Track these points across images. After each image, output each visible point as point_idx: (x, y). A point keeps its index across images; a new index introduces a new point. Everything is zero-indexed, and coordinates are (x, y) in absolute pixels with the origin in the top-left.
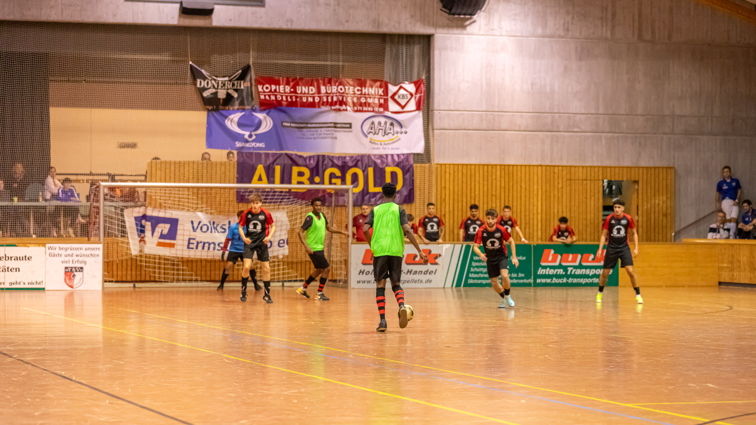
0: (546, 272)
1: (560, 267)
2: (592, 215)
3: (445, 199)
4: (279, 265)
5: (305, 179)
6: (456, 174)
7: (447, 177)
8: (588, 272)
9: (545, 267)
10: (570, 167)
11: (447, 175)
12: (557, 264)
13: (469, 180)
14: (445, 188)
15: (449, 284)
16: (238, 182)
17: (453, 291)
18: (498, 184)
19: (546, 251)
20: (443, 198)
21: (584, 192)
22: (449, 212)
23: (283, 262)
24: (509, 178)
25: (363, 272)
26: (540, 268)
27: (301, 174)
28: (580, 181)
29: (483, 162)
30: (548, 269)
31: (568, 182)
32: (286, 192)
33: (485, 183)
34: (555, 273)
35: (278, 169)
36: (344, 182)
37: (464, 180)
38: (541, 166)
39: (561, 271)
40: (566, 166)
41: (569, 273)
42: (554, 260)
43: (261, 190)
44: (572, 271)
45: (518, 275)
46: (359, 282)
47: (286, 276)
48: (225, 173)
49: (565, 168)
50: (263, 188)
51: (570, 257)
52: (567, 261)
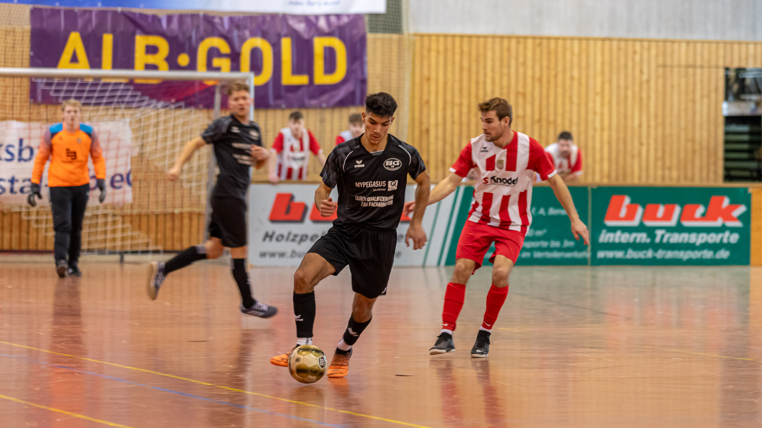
0: (614, 238)
1: (641, 228)
2: (705, 133)
3: (428, 102)
4: (114, 223)
5: (159, 59)
6: (449, 54)
7: (433, 60)
8: (693, 238)
9: (613, 230)
10: (665, 41)
12: (635, 222)
13: (474, 65)
14: (429, 79)
15: (433, 259)
16: (33, 64)
17: (439, 271)
18: (529, 73)
19: (615, 199)
20: (425, 98)
21: (690, 88)
22: (437, 124)
23: (123, 216)
24: (549, 60)
25: (271, 237)
26: (604, 231)
27: (152, 50)
28: (683, 70)
29: (500, 32)
30: (619, 233)
31: (661, 70)
32: (126, 84)
33: (505, 71)
34: (631, 240)
35: (108, 40)
36: (236, 66)
37: (465, 64)
38: (610, 39)
39: (642, 237)
40: (657, 41)
41: (658, 240)
42: (630, 216)
43: (79, 82)
44: (663, 236)
45: (562, 243)
46: (263, 255)
47: (128, 242)
48: (13, 47)
49: (653, 45)
50: (82, 77)
51: (661, 210)
52: (655, 219)
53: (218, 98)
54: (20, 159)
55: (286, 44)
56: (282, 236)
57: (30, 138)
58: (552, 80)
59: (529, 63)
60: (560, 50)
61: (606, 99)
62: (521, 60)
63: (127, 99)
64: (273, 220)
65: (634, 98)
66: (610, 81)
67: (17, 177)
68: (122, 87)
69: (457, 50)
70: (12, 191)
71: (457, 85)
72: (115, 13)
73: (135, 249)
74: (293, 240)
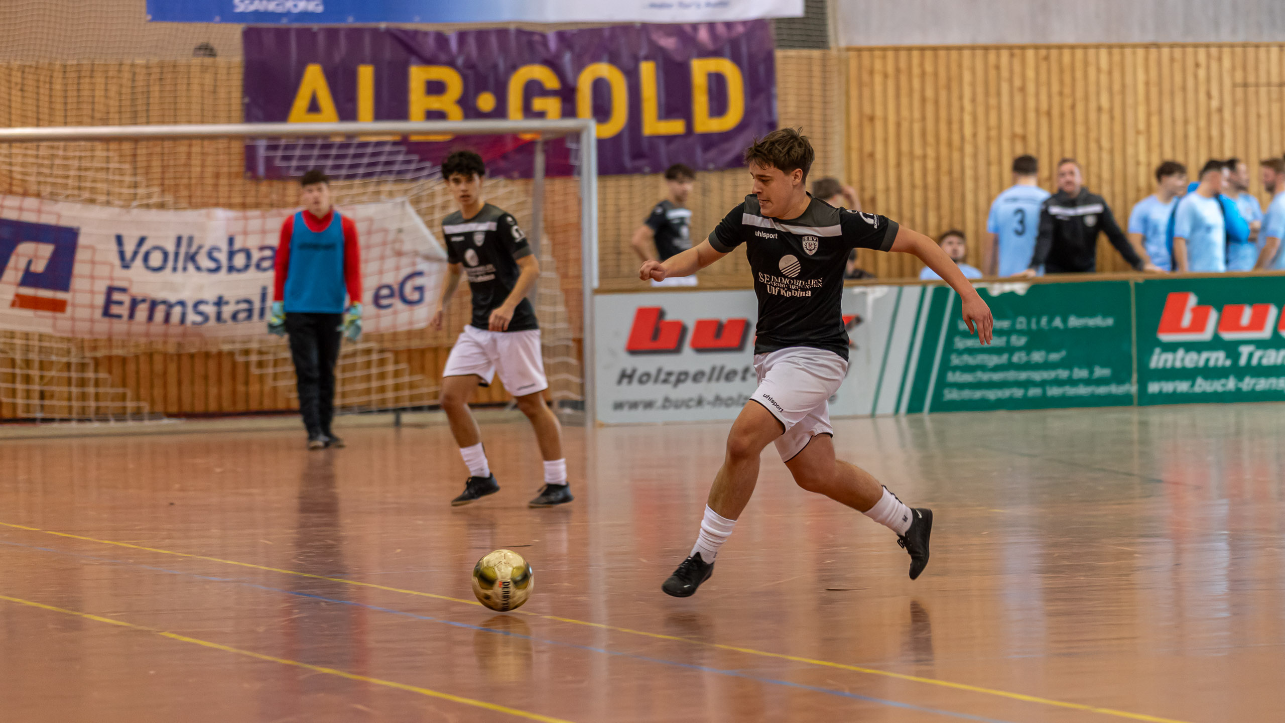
0: (1174, 360)
1: (1216, 343)
3: (872, 155)
4: (382, 362)
5: (447, 102)
6: (903, 79)
7: (878, 88)
9: (1172, 347)
10: (1245, 46)
11: (878, 79)
12: (1207, 335)
13: (943, 94)
14: (872, 119)
15: (887, 404)
16: (249, 117)
17: (898, 422)
18: (1031, 103)
19: (1173, 298)
20: (868, 148)
22: (887, 190)
23: (396, 353)
24: (1062, 82)
25: (630, 377)
26: (1157, 350)
27: (435, 88)
28: (1275, 90)
29: (983, 40)
30: (1181, 353)
31: (1239, 92)
32: (395, 144)
33: (993, 101)
34: (1201, 363)
35: (366, 75)
36: (569, 110)
37: (929, 93)
38: (1157, 46)
39: (1218, 358)
40: (1232, 46)
41: (1243, 361)
42: (1198, 325)
43: (319, 142)
44: (1251, 355)
45: (1091, 372)
46: (618, 406)
47: (406, 393)
48: (214, 92)
49: (1226, 52)
50: (326, 136)
51: (1247, 315)
52: (1238, 328)
53: (540, 161)
54: (231, 269)
55: (648, 71)
56: (648, 375)
57: (245, 233)
58: (1068, 113)
59: (1031, 88)
60: (1079, 65)
61: (1155, 140)
62: (1017, 83)
63: (396, 168)
64: (633, 350)
65: (1198, 137)
66: (1160, 112)
67: (226, 297)
68: (387, 148)
69: (916, 71)
70: (219, 317)
71: (917, 127)
72: (375, 32)
73: (417, 403)
74: (665, 381)
